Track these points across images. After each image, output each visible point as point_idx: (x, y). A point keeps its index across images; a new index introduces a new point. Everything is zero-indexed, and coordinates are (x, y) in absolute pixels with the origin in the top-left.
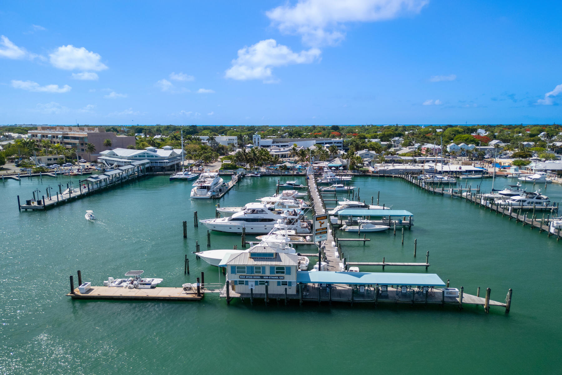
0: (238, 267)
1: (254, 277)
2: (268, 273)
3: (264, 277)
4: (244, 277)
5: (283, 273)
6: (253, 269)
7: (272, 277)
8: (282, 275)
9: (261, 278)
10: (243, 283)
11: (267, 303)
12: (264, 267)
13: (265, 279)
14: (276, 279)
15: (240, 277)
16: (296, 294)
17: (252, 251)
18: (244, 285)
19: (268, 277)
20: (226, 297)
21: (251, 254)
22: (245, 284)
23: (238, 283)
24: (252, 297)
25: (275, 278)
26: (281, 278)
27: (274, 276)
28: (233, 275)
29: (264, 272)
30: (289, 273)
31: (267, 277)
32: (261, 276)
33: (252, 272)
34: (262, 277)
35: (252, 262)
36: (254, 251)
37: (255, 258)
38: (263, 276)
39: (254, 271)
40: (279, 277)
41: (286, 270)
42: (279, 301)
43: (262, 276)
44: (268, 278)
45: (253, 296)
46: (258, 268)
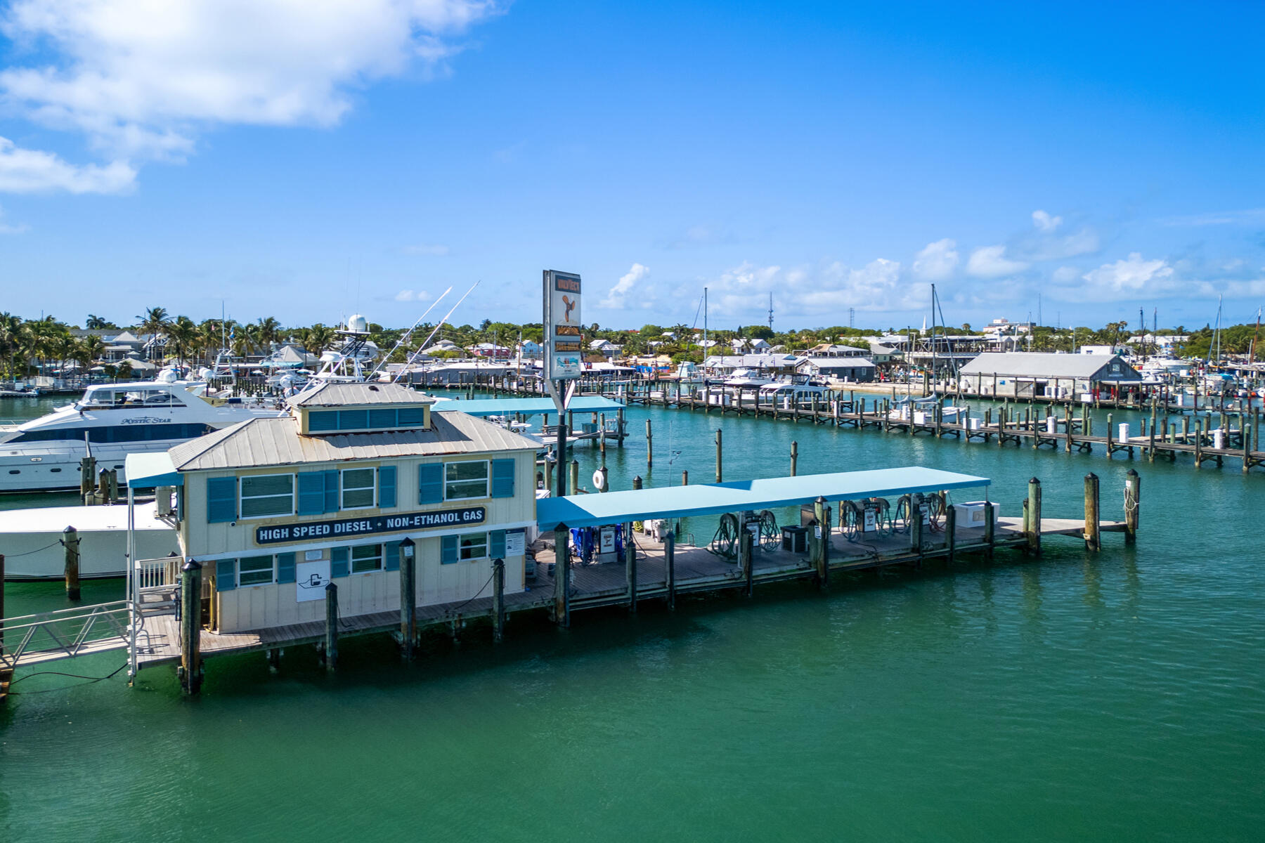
0: (247, 483)
1: (338, 528)
2: (407, 498)
3: (390, 523)
4: (286, 533)
5: (480, 490)
6: (336, 486)
7: (430, 519)
8: (475, 501)
9: (376, 530)
10: (267, 577)
11: (415, 650)
12: (388, 474)
13: (395, 529)
14: (448, 524)
15: (263, 535)
16: (523, 590)
17: (313, 402)
18: (271, 588)
19: (411, 516)
20: (177, 660)
21: (310, 413)
22: (275, 576)
23: (238, 581)
24: (334, 634)
25: (444, 518)
26: (473, 516)
27: (440, 513)
28: (221, 528)
29: (389, 497)
30: (505, 488)
31: (406, 522)
32: (373, 520)
33: (331, 505)
34: (379, 525)
35: (322, 452)
36: (323, 399)
37: (334, 435)
38: (384, 519)
39: (336, 496)
40: (460, 512)
41: (495, 474)
42: (461, 634)
43: (379, 519)
44: (412, 527)
45: (340, 629)
46: (359, 475)
